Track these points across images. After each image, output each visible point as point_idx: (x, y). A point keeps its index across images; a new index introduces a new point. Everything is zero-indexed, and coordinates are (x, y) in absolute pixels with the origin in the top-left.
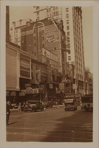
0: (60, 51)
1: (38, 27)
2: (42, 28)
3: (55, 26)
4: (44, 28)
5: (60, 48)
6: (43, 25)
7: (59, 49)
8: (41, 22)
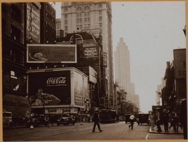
0: (99, 67)
1: (76, 39)
2: (80, 41)
3: (94, 42)
4: (82, 42)
5: (100, 64)
6: (81, 38)
7: (98, 65)
8: (79, 35)
